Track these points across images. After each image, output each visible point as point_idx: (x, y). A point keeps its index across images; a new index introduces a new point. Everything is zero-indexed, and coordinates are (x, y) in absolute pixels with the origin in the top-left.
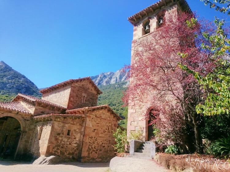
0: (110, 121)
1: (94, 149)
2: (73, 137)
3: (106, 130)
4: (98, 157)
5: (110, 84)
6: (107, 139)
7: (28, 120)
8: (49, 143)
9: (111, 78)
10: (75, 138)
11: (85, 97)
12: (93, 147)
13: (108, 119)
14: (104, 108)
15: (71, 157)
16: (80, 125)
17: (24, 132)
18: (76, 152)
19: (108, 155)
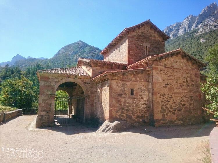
0: (187, 71)
1: (170, 109)
2: (139, 97)
3: (183, 84)
4: (177, 119)
5: (178, 36)
6: (187, 95)
7: (88, 83)
8: (110, 107)
9: (178, 30)
10: (142, 98)
11: (148, 48)
12: (168, 106)
13: (185, 68)
14: (176, 53)
15: (141, 120)
16: (145, 81)
17: (86, 97)
18: (147, 114)
19: (192, 115)
